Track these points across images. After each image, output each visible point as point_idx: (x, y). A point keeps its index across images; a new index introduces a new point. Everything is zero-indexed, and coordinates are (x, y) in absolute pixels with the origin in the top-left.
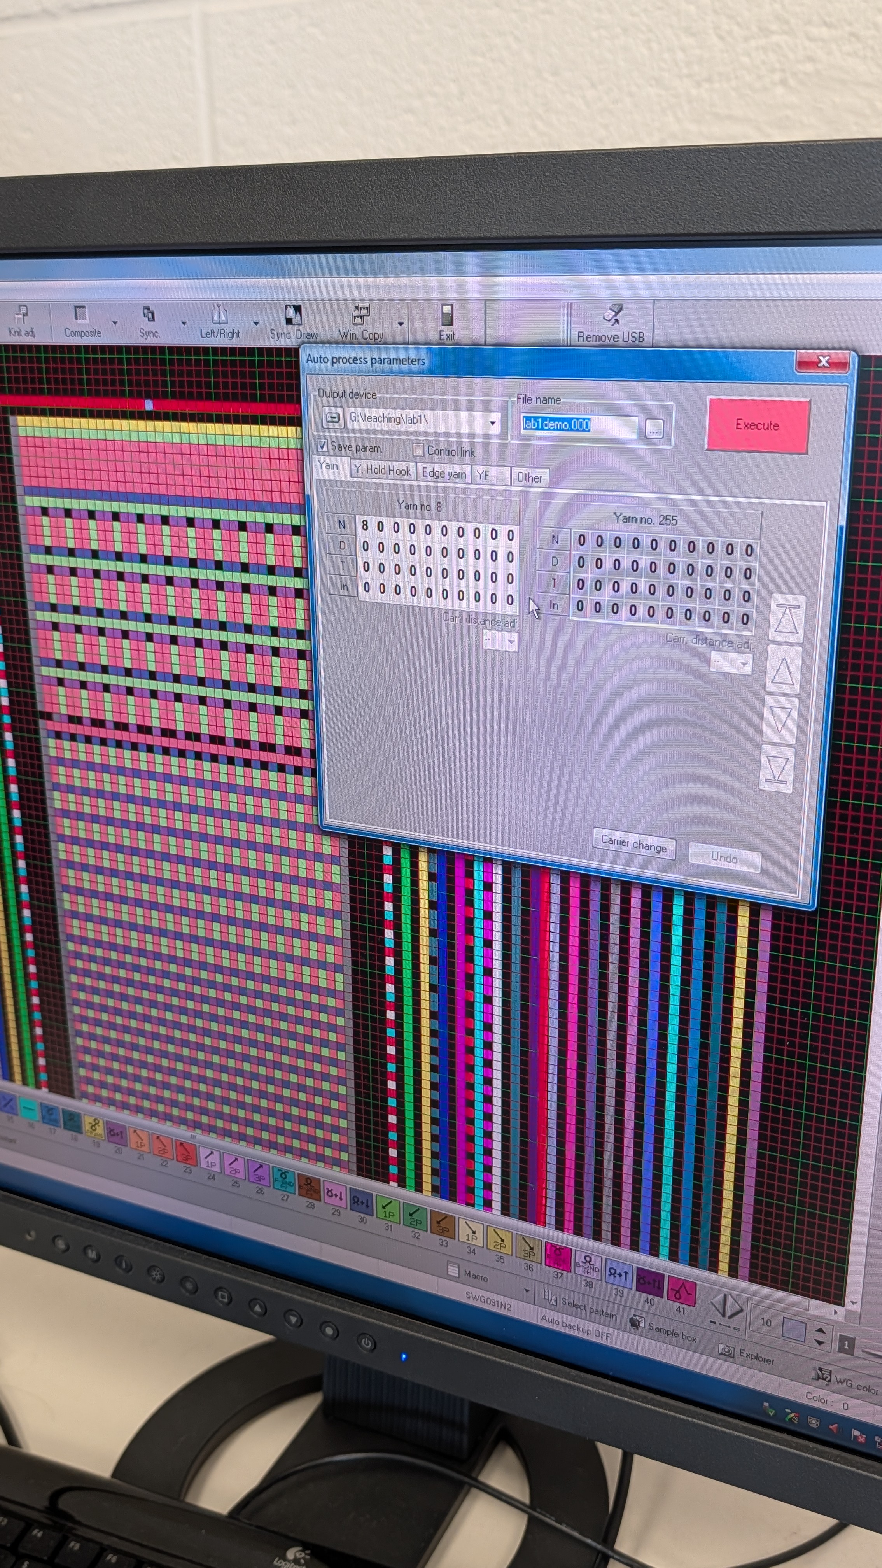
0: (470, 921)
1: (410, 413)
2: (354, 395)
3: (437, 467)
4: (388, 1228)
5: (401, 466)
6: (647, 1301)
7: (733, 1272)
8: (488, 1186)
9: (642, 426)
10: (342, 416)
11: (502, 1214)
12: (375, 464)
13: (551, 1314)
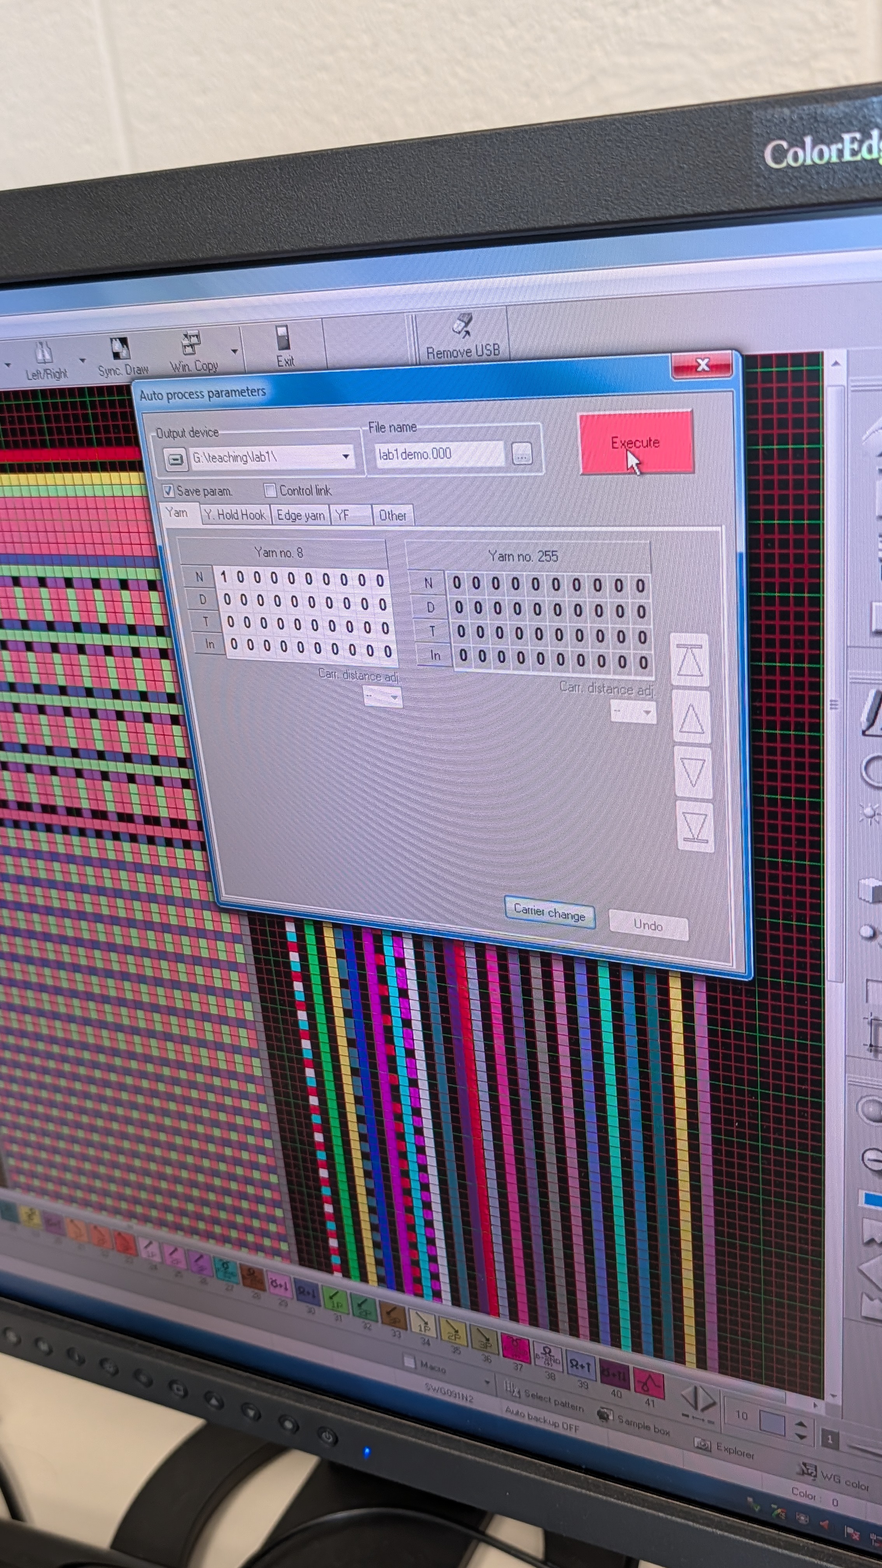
0: (385, 999)
1: (256, 450)
2: (195, 433)
3: (294, 509)
4: (338, 1318)
5: (254, 509)
6: (613, 1393)
7: (702, 1364)
8: (435, 1276)
9: (509, 452)
10: (185, 458)
11: (453, 1304)
12: (227, 509)
13: (515, 1407)
